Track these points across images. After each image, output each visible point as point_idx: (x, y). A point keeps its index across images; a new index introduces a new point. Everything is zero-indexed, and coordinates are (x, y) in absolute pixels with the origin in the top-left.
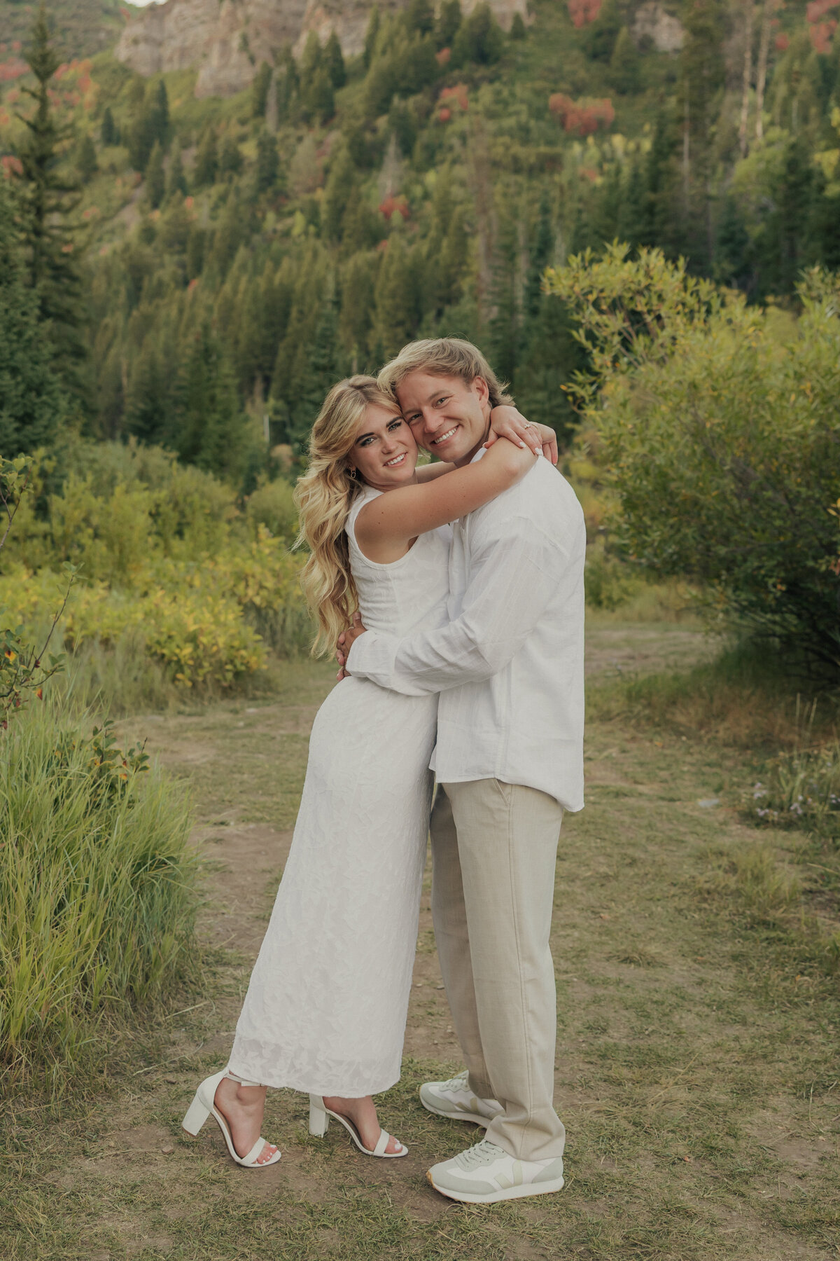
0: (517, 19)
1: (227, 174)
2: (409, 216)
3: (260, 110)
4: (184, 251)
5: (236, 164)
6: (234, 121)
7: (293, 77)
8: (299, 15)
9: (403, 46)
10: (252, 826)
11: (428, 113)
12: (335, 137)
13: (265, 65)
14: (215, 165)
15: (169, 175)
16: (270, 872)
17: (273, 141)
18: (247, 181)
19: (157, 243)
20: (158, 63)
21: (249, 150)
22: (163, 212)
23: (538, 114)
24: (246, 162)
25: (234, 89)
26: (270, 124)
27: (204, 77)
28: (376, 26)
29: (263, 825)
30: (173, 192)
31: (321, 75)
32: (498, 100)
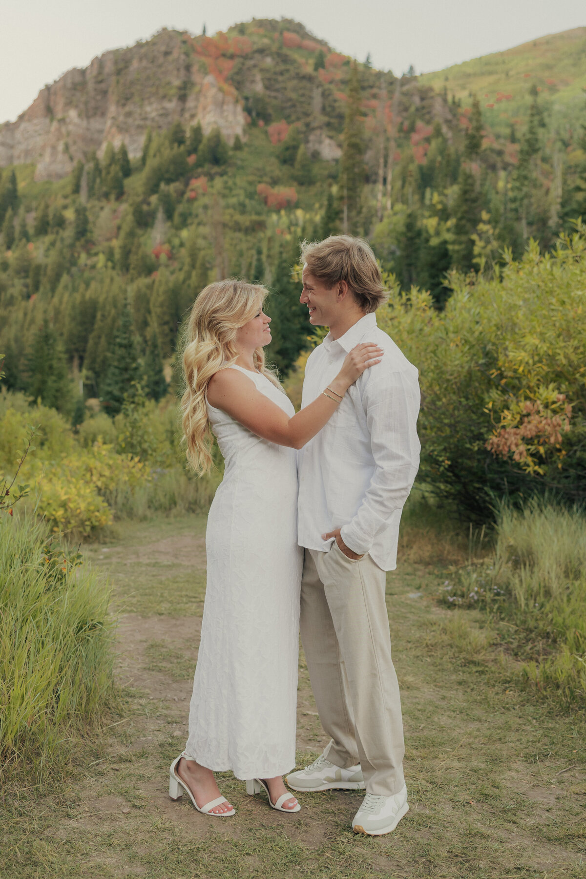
0: (237, 138)
1: (55, 230)
2: (171, 257)
3: (77, 190)
4: (27, 277)
5: (61, 223)
6: (59, 196)
7: (98, 170)
8: (101, 131)
9: (167, 153)
10: (126, 615)
11: (183, 193)
12: (125, 207)
13: (79, 162)
14: (48, 223)
15: (17, 229)
16: (145, 641)
17: (85, 209)
18: (68, 233)
19: (10, 271)
20: (11, 159)
21: (70, 215)
22: (14, 252)
23: (251, 196)
24: (67, 222)
25: (60, 177)
26: (83, 198)
27: (41, 168)
28: (150, 140)
29: (133, 614)
30: (20, 240)
31: (115, 169)
32: (226, 187)
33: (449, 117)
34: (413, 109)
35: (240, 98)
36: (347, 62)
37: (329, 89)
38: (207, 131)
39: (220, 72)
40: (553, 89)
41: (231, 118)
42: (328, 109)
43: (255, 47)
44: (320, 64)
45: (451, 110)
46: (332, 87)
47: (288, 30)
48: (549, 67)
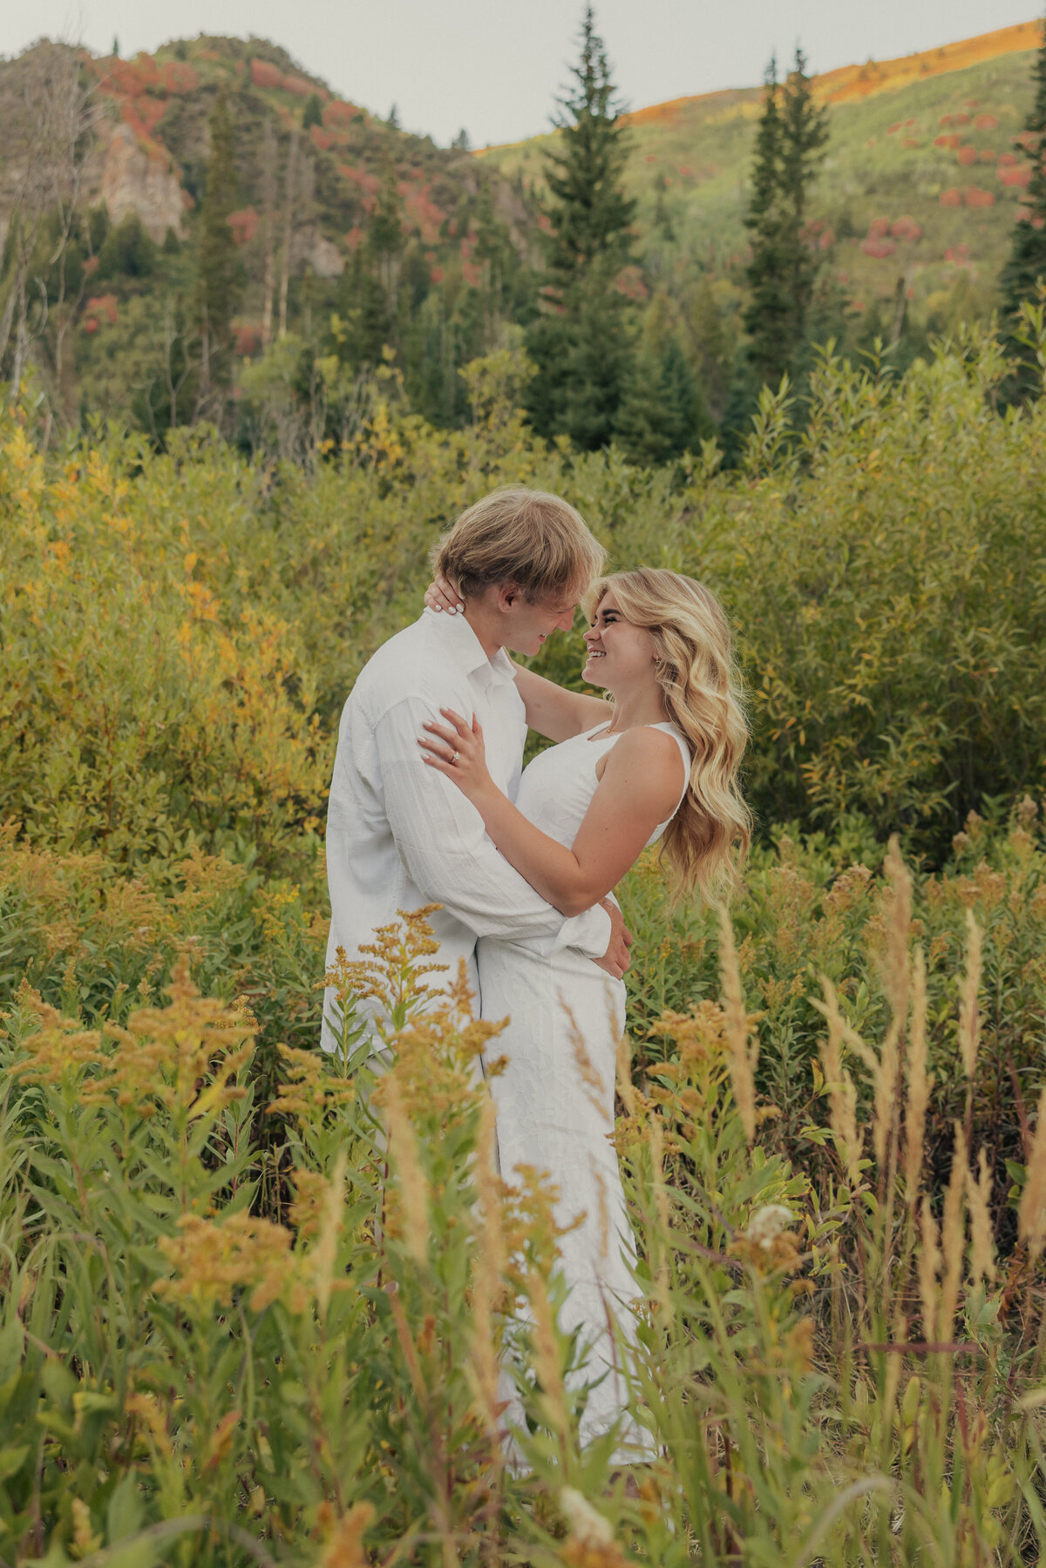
9: (45, 253)
11: (74, 322)
32: (149, 314)
33: (523, 216)
34: (463, 200)
35: (175, 165)
36: (359, 117)
37: (327, 160)
38: (118, 219)
39: (143, 119)
40: (689, 182)
41: (159, 198)
42: (326, 193)
43: (203, 82)
44: (313, 116)
45: (525, 206)
46: (333, 156)
47: (261, 57)
48: (684, 148)
